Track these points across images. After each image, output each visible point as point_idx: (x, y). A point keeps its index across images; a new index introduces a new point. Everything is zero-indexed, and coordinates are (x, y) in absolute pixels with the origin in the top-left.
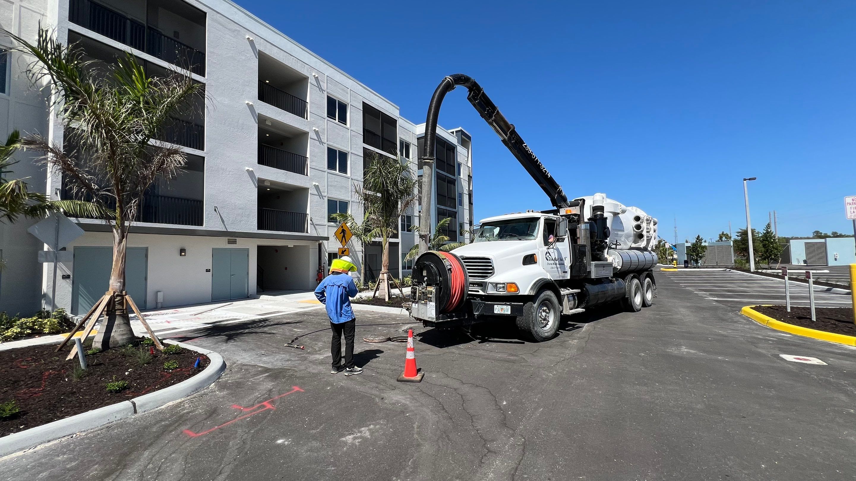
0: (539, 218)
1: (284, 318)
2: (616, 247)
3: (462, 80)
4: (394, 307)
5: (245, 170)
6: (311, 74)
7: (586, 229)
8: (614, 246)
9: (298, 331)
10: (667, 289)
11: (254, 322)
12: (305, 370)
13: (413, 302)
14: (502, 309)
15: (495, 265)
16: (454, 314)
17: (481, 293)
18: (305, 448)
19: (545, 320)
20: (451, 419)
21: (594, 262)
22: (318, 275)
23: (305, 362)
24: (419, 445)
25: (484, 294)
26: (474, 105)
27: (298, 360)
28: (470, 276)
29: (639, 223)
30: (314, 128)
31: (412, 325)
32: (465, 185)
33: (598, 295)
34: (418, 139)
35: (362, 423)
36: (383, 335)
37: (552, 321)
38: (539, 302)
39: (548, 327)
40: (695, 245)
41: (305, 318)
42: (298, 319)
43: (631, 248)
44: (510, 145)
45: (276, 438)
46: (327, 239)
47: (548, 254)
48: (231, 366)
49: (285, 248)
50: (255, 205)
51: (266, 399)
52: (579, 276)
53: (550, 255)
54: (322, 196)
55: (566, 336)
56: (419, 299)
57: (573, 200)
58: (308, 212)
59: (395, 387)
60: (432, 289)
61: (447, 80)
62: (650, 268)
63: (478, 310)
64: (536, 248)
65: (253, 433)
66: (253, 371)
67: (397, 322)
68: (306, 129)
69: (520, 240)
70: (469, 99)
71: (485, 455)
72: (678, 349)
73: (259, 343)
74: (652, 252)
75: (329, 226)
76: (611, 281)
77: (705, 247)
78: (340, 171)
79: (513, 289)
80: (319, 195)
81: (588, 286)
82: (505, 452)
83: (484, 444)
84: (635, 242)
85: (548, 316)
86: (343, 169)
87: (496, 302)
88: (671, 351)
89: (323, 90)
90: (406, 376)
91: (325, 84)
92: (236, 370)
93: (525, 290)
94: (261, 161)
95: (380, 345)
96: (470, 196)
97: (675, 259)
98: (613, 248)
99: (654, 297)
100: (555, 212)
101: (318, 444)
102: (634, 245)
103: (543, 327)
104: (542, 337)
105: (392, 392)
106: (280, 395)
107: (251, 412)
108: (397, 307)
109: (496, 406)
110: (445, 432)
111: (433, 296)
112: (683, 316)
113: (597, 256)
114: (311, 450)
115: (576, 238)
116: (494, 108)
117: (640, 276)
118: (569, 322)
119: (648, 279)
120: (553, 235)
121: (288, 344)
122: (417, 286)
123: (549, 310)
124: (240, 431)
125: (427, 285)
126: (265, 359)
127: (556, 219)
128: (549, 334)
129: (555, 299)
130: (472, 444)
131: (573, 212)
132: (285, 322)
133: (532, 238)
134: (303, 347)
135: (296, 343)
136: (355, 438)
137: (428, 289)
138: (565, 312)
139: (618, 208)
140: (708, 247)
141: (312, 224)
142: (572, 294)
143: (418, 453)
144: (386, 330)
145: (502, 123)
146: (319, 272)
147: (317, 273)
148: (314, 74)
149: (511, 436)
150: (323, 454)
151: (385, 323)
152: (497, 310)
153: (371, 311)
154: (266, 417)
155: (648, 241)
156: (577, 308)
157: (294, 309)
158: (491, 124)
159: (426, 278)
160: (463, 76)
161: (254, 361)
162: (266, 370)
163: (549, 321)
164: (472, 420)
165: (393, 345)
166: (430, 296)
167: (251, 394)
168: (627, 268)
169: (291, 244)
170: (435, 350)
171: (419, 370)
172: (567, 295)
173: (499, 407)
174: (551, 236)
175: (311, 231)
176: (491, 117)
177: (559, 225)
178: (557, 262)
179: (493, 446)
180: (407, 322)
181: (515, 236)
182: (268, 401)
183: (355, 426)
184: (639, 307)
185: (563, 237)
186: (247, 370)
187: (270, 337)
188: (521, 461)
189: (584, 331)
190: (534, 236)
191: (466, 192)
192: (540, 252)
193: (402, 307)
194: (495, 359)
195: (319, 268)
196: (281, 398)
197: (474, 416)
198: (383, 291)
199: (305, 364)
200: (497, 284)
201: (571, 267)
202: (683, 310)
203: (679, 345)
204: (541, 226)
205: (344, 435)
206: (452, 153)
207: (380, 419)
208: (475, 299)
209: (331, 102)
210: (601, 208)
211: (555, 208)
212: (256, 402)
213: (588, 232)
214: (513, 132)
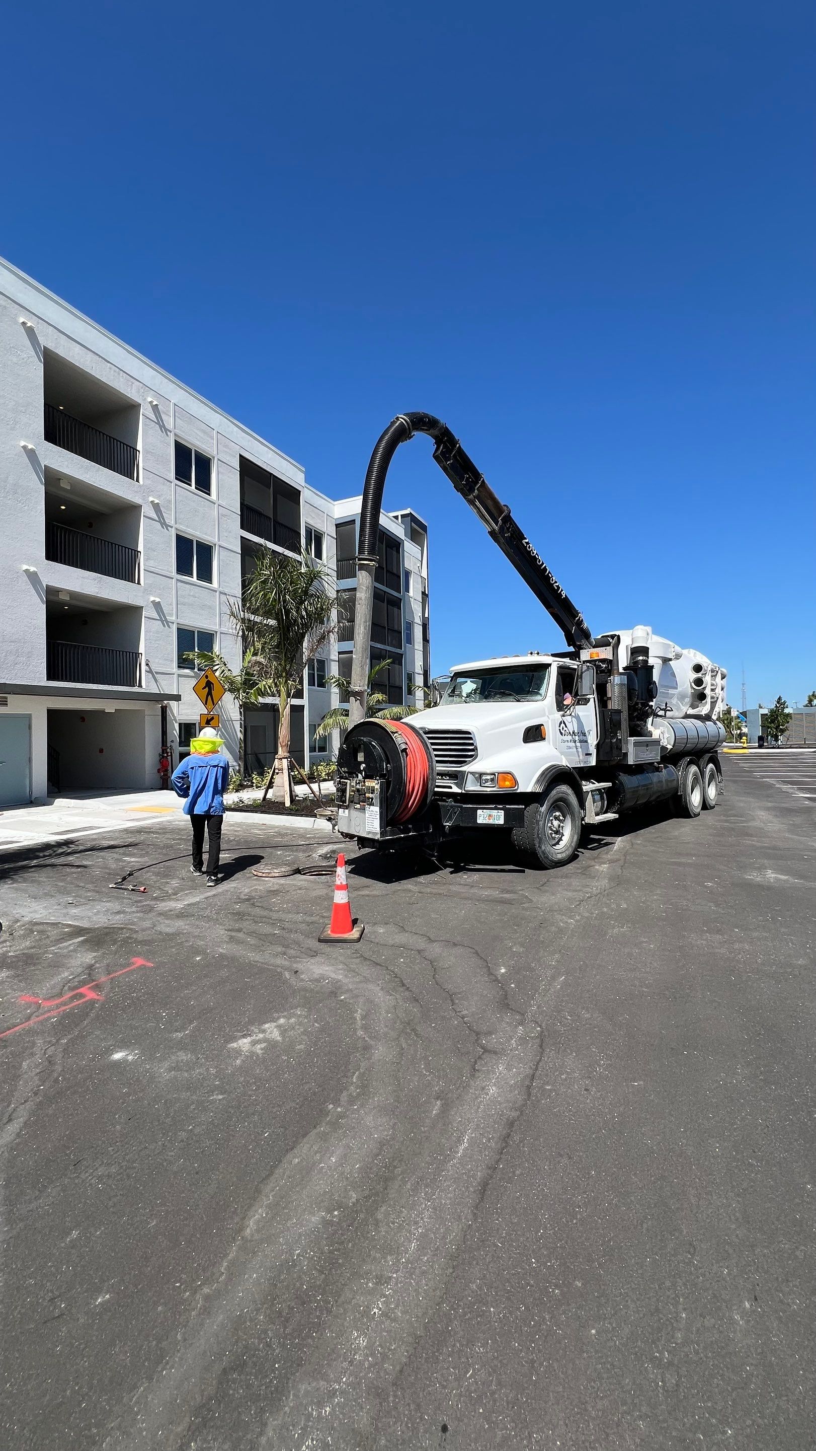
0: (550, 665)
1: (104, 838)
2: (665, 713)
3: (424, 424)
4: (302, 816)
5: (21, 572)
6: (145, 399)
7: (621, 685)
8: (661, 713)
9: (132, 860)
10: (735, 782)
11: (47, 846)
12: (153, 928)
13: (339, 807)
14: (490, 815)
15: (479, 742)
16: (410, 826)
17: (455, 789)
18: (166, 1064)
19: (557, 832)
20: (417, 1001)
21: (633, 738)
22: (161, 762)
23: (150, 915)
24: (367, 1048)
25: (460, 791)
26: (445, 469)
27: (137, 912)
28: (438, 762)
29: (699, 675)
30: (151, 499)
31: (335, 847)
32: (416, 607)
33: (637, 791)
34: (337, 526)
35: (263, 1015)
36: (286, 864)
37: (568, 834)
38: (549, 804)
39: (562, 844)
40: (775, 713)
41: (142, 838)
42: (130, 840)
43: (687, 716)
44: (502, 540)
45: (110, 1051)
46: (177, 698)
47: (563, 725)
48: (10, 927)
49: (101, 713)
50: (42, 635)
51: (83, 983)
52: (609, 761)
53: (566, 727)
54: (167, 622)
55: (589, 859)
56: (351, 801)
57: (599, 637)
58: (142, 649)
59: (315, 952)
60: (375, 784)
61: (399, 422)
62: (714, 747)
63: (450, 819)
64: (544, 715)
65: (67, 1044)
66: (53, 933)
67: (310, 842)
68: (136, 499)
69: (518, 701)
70: (436, 457)
71: (480, 1058)
72: (761, 874)
73: (61, 884)
74: (717, 722)
75: (179, 676)
76: (658, 770)
77: (789, 715)
78: (199, 578)
79: (507, 783)
80: (161, 620)
81: (624, 778)
82: (511, 1050)
83: (477, 1040)
84: (693, 706)
85: (562, 827)
86: (205, 574)
87: (479, 804)
88: (752, 877)
89: (167, 430)
90: (333, 931)
91: (172, 419)
92: (22, 932)
93: (528, 784)
94: (51, 555)
95: (282, 881)
96: (425, 627)
97: (745, 735)
98: (661, 716)
99: (719, 793)
100: (575, 656)
101: (189, 1055)
102: (691, 712)
103: (555, 845)
104: (552, 861)
105: (312, 961)
106: (109, 974)
107: (58, 1007)
108: (307, 816)
109: (488, 975)
110: (408, 1024)
111: (376, 796)
112: (764, 823)
113: (637, 730)
114: (176, 1068)
115: (605, 698)
116: (477, 475)
117: (699, 761)
118: (592, 836)
119: (711, 766)
120: (571, 693)
121: (115, 884)
122: (347, 779)
123: (564, 817)
124: (39, 1042)
125: (364, 778)
126: (74, 911)
127: (576, 667)
128: (564, 855)
129: (573, 799)
130: (457, 1040)
131: (602, 657)
132: (106, 845)
133: (538, 697)
134: (145, 889)
135: (130, 882)
136: (254, 1043)
137: (367, 784)
138: (587, 820)
139: (670, 650)
140: (793, 716)
141: (150, 671)
142: (599, 790)
143: (367, 1061)
144: (290, 856)
145: (489, 503)
146: (163, 757)
147: (158, 759)
148: (150, 399)
149: (519, 1024)
150: (200, 1074)
151: (288, 844)
152: (482, 818)
153: (261, 823)
154: (87, 1014)
155: (713, 704)
156: (606, 812)
157: (119, 822)
158: (472, 502)
159: (364, 765)
160: (426, 416)
161: (54, 916)
162: (79, 931)
163: (563, 835)
164: (452, 1001)
165: (305, 880)
166: (371, 795)
167: (55, 974)
168: (681, 747)
169: (110, 707)
170: (378, 888)
171: (355, 922)
172: (592, 791)
173: (494, 978)
174: (568, 694)
175: (147, 685)
176: (471, 490)
177: (581, 678)
178: (577, 738)
179: (492, 1041)
180: (326, 840)
181: (510, 695)
182: (89, 986)
183: (251, 1022)
184: (698, 810)
185: (588, 697)
186: (41, 932)
187: (81, 872)
188: (538, 1063)
189: (615, 851)
190: (541, 695)
191: (418, 620)
192: (550, 721)
193: (315, 816)
194: (481, 900)
195: (163, 750)
196: (112, 979)
197: (455, 994)
198: (281, 789)
199: (151, 919)
200: (481, 775)
201: (598, 746)
202: (762, 814)
203: (761, 869)
204: (552, 679)
205: (234, 1039)
206: (395, 553)
207: (296, 1008)
208: (444, 801)
209: (183, 453)
210: (644, 651)
211: (572, 649)
212: (66, 988)
213: (625, 689)
214: (508, 519)
